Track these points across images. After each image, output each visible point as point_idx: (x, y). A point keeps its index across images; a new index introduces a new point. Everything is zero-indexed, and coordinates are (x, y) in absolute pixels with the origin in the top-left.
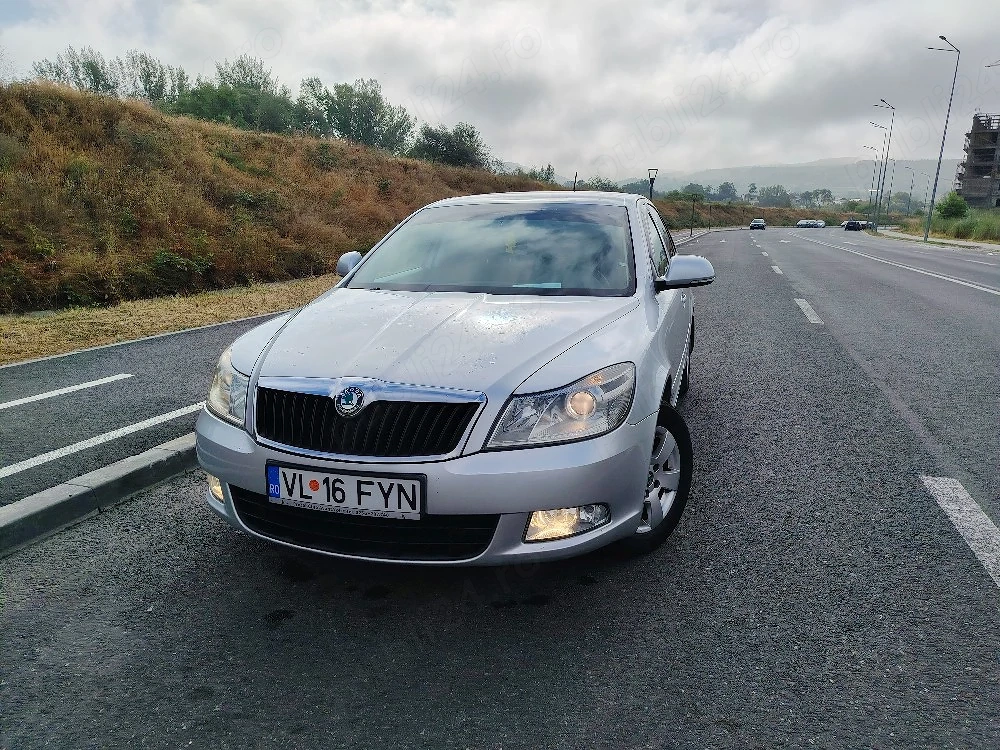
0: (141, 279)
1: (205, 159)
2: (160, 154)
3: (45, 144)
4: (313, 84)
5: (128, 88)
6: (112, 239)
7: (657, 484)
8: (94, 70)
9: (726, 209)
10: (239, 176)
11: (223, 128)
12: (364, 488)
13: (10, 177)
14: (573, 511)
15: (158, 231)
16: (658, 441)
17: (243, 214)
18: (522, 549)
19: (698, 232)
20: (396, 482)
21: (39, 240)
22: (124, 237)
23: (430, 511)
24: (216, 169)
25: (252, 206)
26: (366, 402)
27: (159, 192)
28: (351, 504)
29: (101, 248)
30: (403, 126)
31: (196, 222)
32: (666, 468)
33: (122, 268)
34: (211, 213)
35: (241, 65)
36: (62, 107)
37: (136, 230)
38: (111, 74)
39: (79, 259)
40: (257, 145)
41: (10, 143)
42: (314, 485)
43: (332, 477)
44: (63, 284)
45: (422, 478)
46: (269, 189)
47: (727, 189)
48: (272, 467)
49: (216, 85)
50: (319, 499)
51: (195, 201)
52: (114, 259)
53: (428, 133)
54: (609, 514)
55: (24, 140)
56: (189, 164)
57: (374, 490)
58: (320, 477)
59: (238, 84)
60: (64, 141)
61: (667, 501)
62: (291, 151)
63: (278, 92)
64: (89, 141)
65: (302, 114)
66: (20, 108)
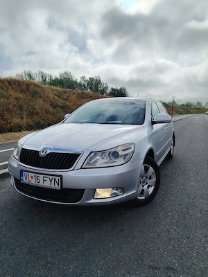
0: (32, 126)
1: (51, 96)
2: (40, 94)
3: (12, 92)
4: (83, 78)
5: (38, 79)
6: (25, 116)
7: (147, 184)
8: (30, 76)
9: (198, 109)
10: (60, 100)
11: (57, 88)
12: (45, 179)
13: (2, 100)
14: (111, 189)
15: (37, 114)
16: (146, 169)
17: (59, 109)
18: (93, 201)
19: (188, 115)
20: (54, 177)
21: (7, 116)
22: (28, 115)
23: (63, 187)
24: (54, 98)
25: (62, 107)
26: (47, 153)
27: (38, 104)
28: (41, 184)
29: (22, 118)
30: (106, 88)
31: (47, 112)
32: (150, 178)
33: (27, 123)
34: (51, 109)
35: (65, 73)
36: (17, 83)
37: (31, 114)
38: (33, 76)
39: (16, 120)
40: (65, 92)
41: (3, 92)
42: (32, 178)
43: (37, 175)
44: (11, 127)
45: (61, 177)
46: (67, 103)
47: (199, 103)
48: (22, 171)
49: (59, 78)
50: (33, 182)
51: (48, 106)
52: (25, 121)
53: (113, 89)
54: (124, 191)
55: (6, 91)
56: (47, 97)
57: (48, 179)
58: (33, 175)
59: (64, 78)
60: (16, 91)
61: (151, 189)
62: (74, 93)
63: (74, 80)
64: (22, 91)
65: (80, 85)
66: (6, 83)
